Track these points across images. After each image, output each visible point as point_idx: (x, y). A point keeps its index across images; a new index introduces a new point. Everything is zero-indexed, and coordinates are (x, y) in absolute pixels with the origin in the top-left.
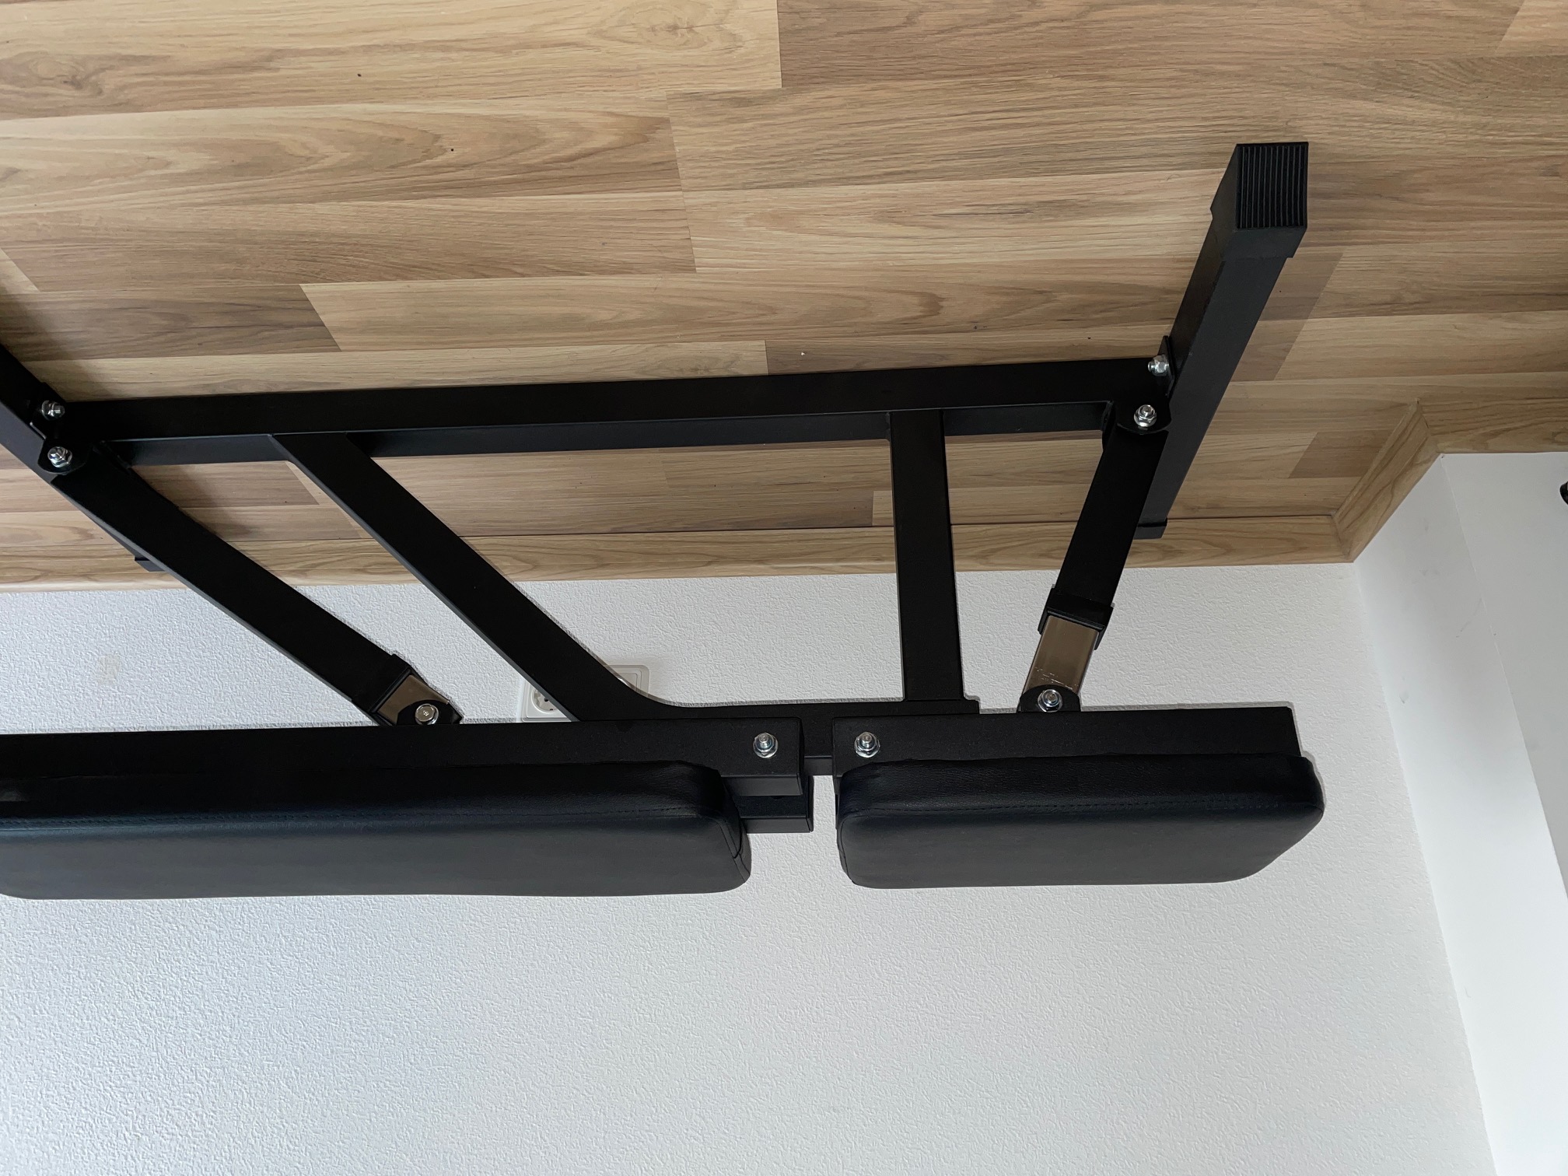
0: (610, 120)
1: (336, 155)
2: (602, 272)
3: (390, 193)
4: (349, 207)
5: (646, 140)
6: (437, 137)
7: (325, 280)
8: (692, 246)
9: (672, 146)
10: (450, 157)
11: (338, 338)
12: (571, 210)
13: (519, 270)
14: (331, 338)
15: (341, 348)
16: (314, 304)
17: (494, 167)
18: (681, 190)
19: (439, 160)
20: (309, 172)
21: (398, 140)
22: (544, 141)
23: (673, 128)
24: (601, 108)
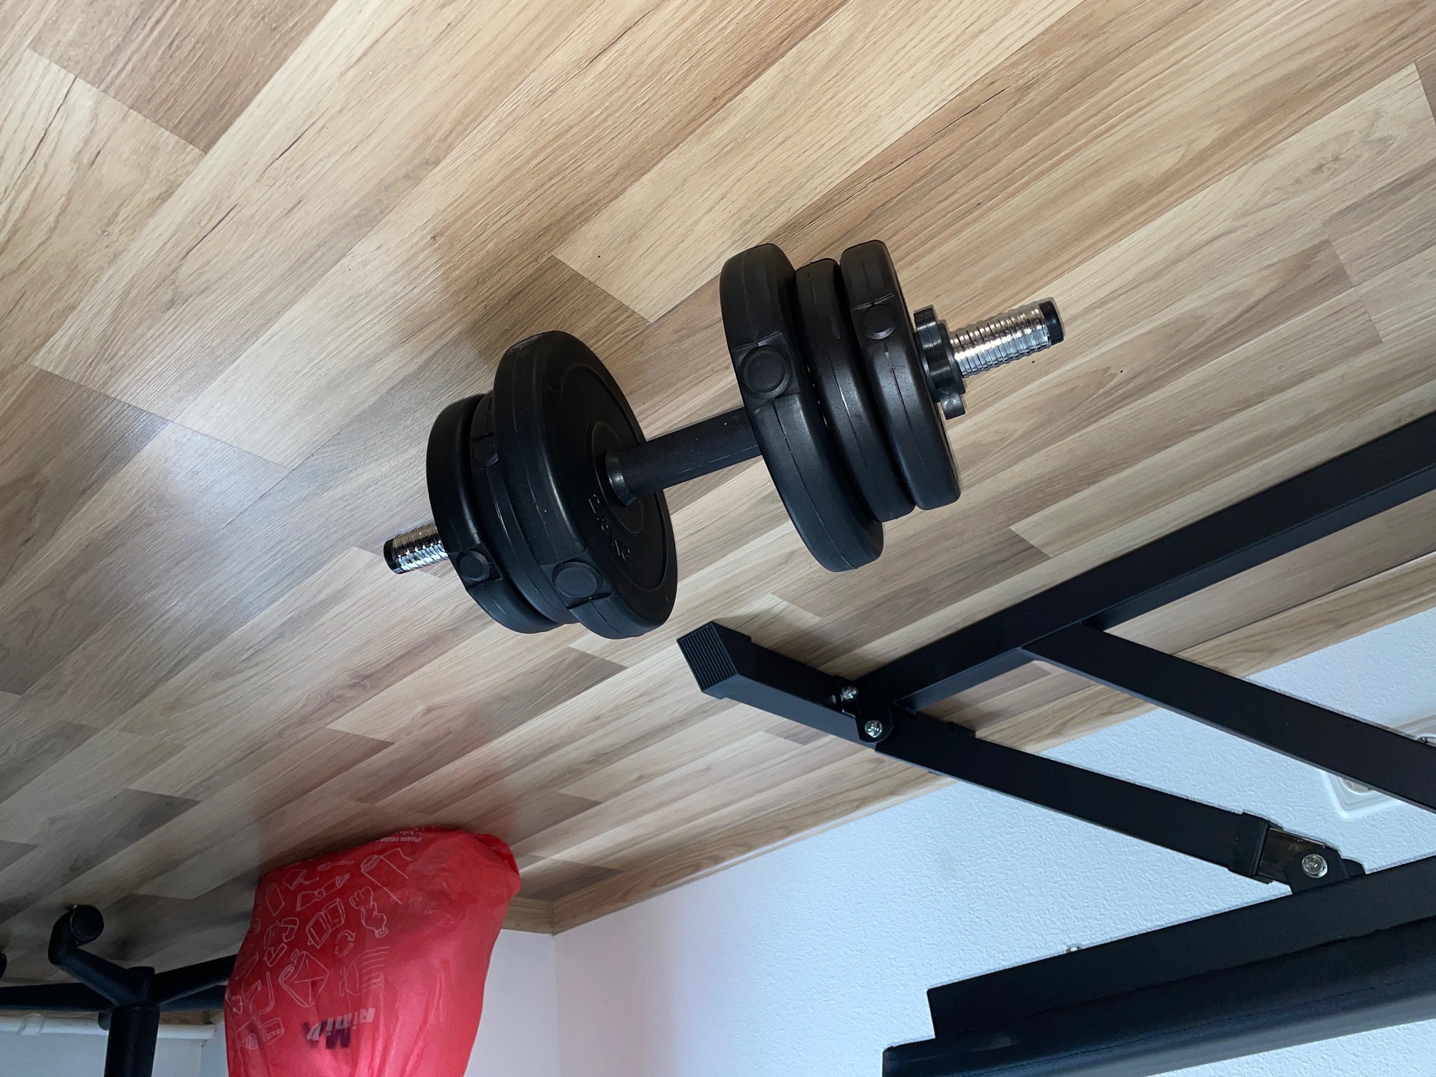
0: (1266, 272)
1: (1022, 426)
2: (1284, 389)
3: (1072, 429)
4: (1040, 456)
5: (1308, 267)
6: (1106, 370)
7: (1029, 515)
8: (1374, 324)
9: (1336, 257)
10: (1120, 377)
11: (1045, 551)
12: (1242, 358)
13: (1198, 427)
14: (1042, 553)
15: (1050, 556)
16: (1022, 536)
17: (1161, 364)
18: (1352, 287)
19: (1112, 383)
20: (1004, 448)
21: (1073, 389)
22: (1204, 322)
23: (1333, 244)
24: (1257, 268)
